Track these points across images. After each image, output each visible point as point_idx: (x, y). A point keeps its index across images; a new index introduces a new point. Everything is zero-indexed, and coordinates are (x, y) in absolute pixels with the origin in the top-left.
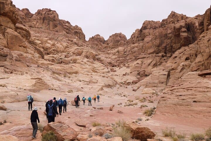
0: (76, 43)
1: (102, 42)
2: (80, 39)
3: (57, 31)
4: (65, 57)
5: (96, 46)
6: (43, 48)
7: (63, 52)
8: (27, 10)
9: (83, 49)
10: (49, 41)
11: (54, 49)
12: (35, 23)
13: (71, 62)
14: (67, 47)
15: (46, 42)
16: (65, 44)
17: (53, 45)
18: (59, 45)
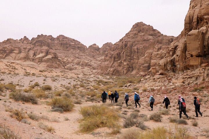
0: (77, 57)
1: (96, 50)
2: (81, 51)
3: (68, 51)
4: (73, 66)
5: (93, 53)
6: (63, 62)
7: (71, 63)
8: (51, 36)
9: (81, 60)
10: (65, 58)
11: (67, 62)
12: (57, 47)
13: (75, 68)
14: (73, 60)
15: (64, 59)
16: (72, 59)
17: (67, 60)
18: (69, 60)
